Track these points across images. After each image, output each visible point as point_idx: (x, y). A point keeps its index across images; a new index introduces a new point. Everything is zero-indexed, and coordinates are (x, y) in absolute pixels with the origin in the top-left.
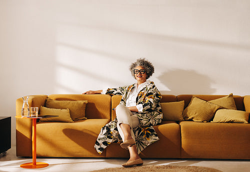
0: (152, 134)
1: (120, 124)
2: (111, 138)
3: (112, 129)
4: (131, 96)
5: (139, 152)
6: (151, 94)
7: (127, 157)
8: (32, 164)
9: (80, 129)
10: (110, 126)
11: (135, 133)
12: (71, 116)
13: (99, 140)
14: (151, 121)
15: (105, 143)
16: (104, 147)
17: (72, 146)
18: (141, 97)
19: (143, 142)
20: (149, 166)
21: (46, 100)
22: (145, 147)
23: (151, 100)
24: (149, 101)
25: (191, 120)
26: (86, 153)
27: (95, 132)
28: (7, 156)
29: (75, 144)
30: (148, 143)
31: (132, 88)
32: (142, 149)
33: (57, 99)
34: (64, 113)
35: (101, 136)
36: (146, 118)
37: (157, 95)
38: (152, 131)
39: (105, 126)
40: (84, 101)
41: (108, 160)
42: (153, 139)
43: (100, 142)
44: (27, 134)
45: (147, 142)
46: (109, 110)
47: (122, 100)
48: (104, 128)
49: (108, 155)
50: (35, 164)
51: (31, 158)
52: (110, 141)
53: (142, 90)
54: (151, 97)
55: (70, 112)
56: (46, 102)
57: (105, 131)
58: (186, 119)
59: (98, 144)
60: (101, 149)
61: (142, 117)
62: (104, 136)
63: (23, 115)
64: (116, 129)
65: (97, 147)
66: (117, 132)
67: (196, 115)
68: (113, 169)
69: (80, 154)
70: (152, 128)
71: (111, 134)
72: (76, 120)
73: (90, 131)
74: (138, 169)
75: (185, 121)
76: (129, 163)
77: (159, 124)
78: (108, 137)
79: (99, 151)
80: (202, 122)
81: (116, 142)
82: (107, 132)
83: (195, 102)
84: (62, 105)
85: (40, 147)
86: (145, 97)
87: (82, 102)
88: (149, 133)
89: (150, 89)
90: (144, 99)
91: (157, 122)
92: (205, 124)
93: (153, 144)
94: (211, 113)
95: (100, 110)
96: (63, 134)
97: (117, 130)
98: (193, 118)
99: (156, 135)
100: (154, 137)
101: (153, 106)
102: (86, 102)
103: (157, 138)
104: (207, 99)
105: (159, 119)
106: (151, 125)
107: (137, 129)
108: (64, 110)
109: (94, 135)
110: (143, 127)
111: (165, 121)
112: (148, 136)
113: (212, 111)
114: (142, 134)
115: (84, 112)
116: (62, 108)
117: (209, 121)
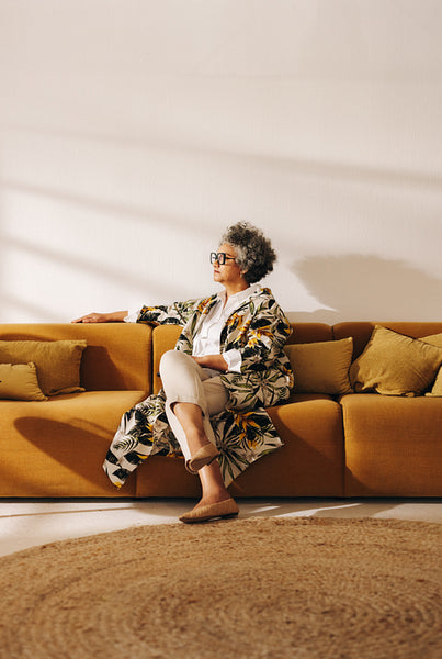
0: (264, 431)
2: (150, 444)
3: (152, 419)
4: (205, 327)
5: (228, 481)
6: (264, 322)
7: (195, 496)
9: (62, 419)
10: (146, 409)
12: (40, 384)
13: (117, 447)
14: (259, 394)
15: (132, 457)
16: (131, 467)
17: (42, 467)
18: (234, 327)
19: (240, 452)
20: (256, 519)
22: (244, 466)
23: (266, 340)
24: (260, 343)
25: (372, 391)
26: (80, 484)
27: (105, 426)
29: (50, 461)
30: (253, 455)
32: (236, 473)
33: (2, 339)
34: (19, 376)
35: (122, 435)
36: (246, 385)
37: (281, 327)
38: (263, 421)
39: (132, 410)
40: (78, 343)
41: (141, 504)
42: (266, 443)
43: (119, 454)
45: (249, 453)
46: (146, 366)
47: (183, 338)
48: (129, 416)
49: (141, 490)
52: (146, 451)
53: (239, 310)
54: (263, 333)
55: (39, 372)
57: (133, 423)
58: (356, 387)
59: (114, 460)
60: (120, 473)
61: (234, 382)
62: (129, 437)
64: (163, 418)
65: (110, 468)
66: (164, 426)
67: (386, 375)
68: (153, 529)
69: (64, 489)
70: (262, 412)
71: (149, 431)
72: (53, 393)
73: (92, 424)
74: (225, 526)
75: (356, 393)
76: (198, 510)
78: (140, 439)
79: (116, 480)
80: (403, 395)
81: (164, 452)
82: (138, 425)
83: (381, 342)
84: (16, 354)
86: (247, 329)
87: (71, 344)
88: (254, 428)
89: (262, 308)
91: (276, 397)
92: (411, 400)
93: (264, 457)
94: (426, 372)
95: (120, 365)
96: (14, 433)
97: (167, 422)
98: (376, 385)
99: (275, 434)
100: (268, 438)
101: (271, 356)
102: (83, 343)
103: (278, 441)
104: (414, 332)
105: (283, 390)
106: (259, 404)
108: (20, 368)
109: (101, 434)
110: (237, 411)
111: (298, 393)
112: (252, 435)
113: (430, 366)
114: (236, 431)
115: (77, 372)
116: (14, 362)
117: (422, 394)
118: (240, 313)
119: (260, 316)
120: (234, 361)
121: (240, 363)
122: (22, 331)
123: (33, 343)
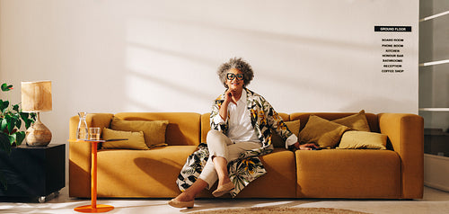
0: (257, 166)
1: (213, 157)
3: (202, 159)
8: (91, 207)
9: (157, 159)
10: (199, 154)
12: (146, 142)
13: (184, 172)
15: (192, 179)
17: (148, 183)
19: (244, 176)
21: (112, 120)
22: (246, 184)
26: (166, 191)
27: (179, 162)
28: (60, 198)
29: (151, 179)
30: (252, 177)
32: (242, 187)
33: (126, 119)
34: (135, 138)
35: (186, 168)
38: (256, 161)
39: (192, 155)
40: (164, 122)
42: (259, 172)
43: (185, 176)
44: (84, 166)
45: (250, 176)
46: (198, 133)
48: (191, 157)
50: (95, 206)
51: (90, 199)
55: (145, 136)
56: (111, 123)
57: (193, 161)
59: (182, 179)
60: (185, 186)
62: (191, 168)
63: (79, 138)
65: (180, 182)
71: (200, 166)
72: (152, 147)
73: (173, 161)
78: (196, 170)
82: (195, 162)
84: (134, 127)
85: (101, 183)
87: (161, 123)
88: (252, 164)
92: (329, 151)
93: (258, 178)
94: (336, 137)
95: (186, 134)
96: (134, 164)
99: (262, 167)
100: (259, 169)
102: (167, 122)
103: (264, 170)
108: (135, 133)
109: (176, 166)
112: (251, 168)
113: (338, 134)
114: (243, 166)
115: (164, 135)
116: (133, 131)
117: (334, 148)
122: (133, 116)
123: (142, 122)
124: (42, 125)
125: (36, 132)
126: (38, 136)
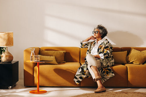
0: (110, 72)
1: (90, 67)
2: (85, 75)
3: (85, 69)
6: (107, 47)
7: (96, 86)
8: (36, 91)
10: (83, 67)
11: (99, 72)
13: (77, 75)
14: (108, 64)
15: (81, 78)
16: (81, 80)
18: (100, 48)
19: (105, 77)
20: (110, 92)
21: (40, 51)
22: (106, 80)
23: (108, 51)
24: (107, 52)
26: (69, 84)
27: (74, 71)
28: (17, 86)
29: (61, 78)
30: (108, 78)
31: (93, 43)
33: (46, 50)
34: (52, 59)
35: (78, 73)
36: (105, 62)
38: (110, 70)
39: (80, 67)
40: (64, 51)
41: (82, 88)
42: (111, 75)
43: (78, 77)
44: (30, 72)
45: (107, 77)
46: (79, 57)
47: (88, 51)
48: (79, 69)
49: (82, 85)
50: (38, 91)
52: (84, 76)
53: (101, 44)
54: (108, 50)
55: (56, 58)
57: (80, 70)
58: (128, 62)
59: (77, 78)
60: (78, 81)
61: (102, 61)
62: (80, 73)
64: (87, 69)
65: (76, 80)
66: (88, 71)
67: (136, 60)
68: (89, 94)
69: (65, 85)
70: (109, 68)
71: (84, 72)
72: (59, 63)
73: (71, 70)
76: (98, 90)
77: (113, 66)
78: (83, 74)
79: (77, 83)
80: (139, 64)
81: (88, 77)
82: (82, 70)
83: (133, 52)
84: (50, 54)
86: (104, 49)
87: (62, 52)
88: (108, 71)
89: (106, 44)
90: (103, 50)
91: (111, 64)
92: (141, 66)
93: (111, 78)
94: (144, 59)
95: (73, 57)
96: (53, 71)
97: (88, 70)
98: (133, 62)
99: (113, 73)
100: (111, 74)
101: (110, 55)
102: (65, 51)
103: (113, 74)
104: (141, 50)
105: (113, 63)
106: (108, 66)
107: (101, 69)
108: (52, 57)
110: (104, 67)
111: (116, 63)
112: (107, 73)
115: (64, 58)
116: (50, 56)
117: (144, 64)
118: (102, 45)
119: (106, 46)
120: (102, 56)
121: (103, 57)
122: (51, 49)
123: (54, 51)
124: (9, 53)
125: (6, 56)
126: (7, 58)
